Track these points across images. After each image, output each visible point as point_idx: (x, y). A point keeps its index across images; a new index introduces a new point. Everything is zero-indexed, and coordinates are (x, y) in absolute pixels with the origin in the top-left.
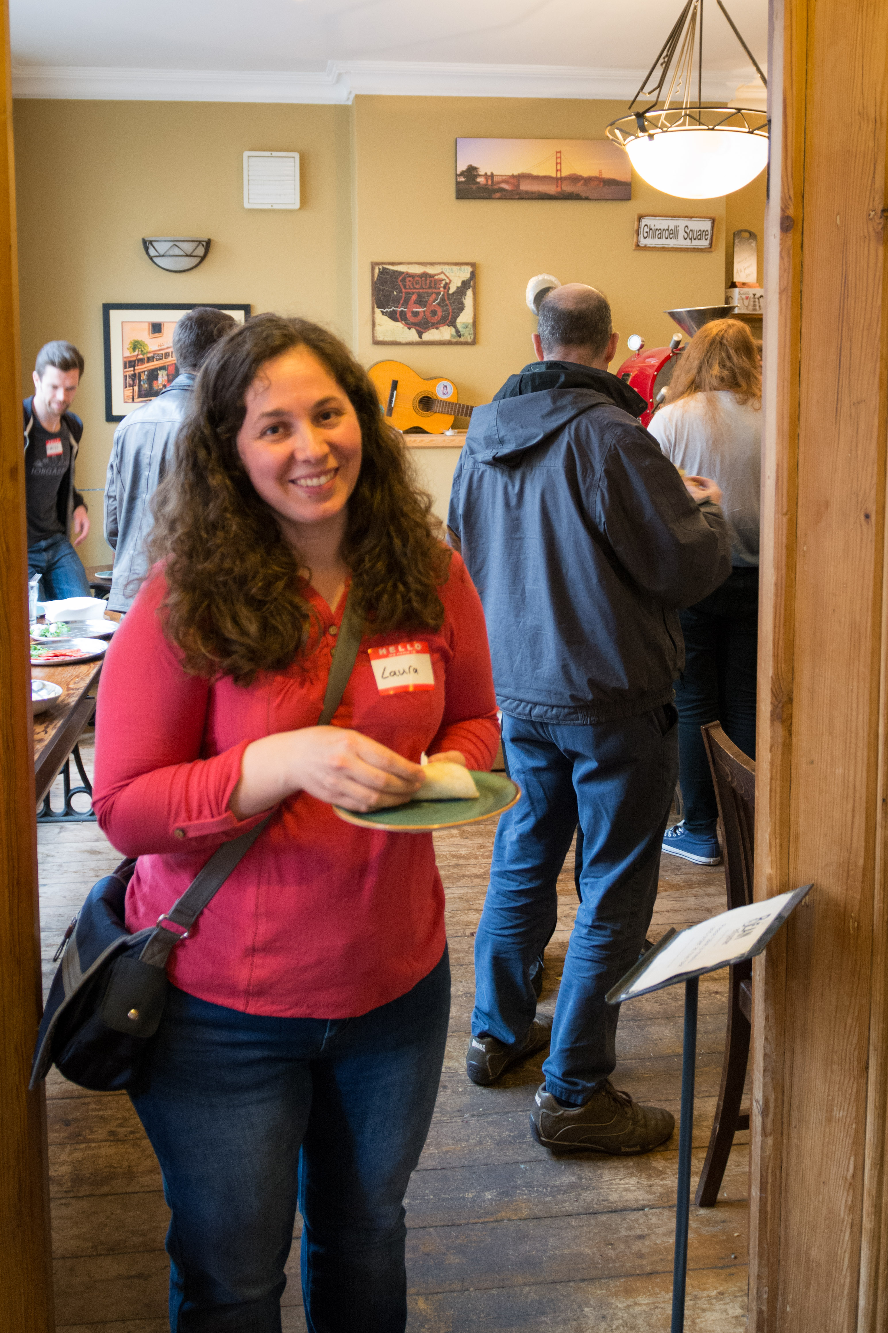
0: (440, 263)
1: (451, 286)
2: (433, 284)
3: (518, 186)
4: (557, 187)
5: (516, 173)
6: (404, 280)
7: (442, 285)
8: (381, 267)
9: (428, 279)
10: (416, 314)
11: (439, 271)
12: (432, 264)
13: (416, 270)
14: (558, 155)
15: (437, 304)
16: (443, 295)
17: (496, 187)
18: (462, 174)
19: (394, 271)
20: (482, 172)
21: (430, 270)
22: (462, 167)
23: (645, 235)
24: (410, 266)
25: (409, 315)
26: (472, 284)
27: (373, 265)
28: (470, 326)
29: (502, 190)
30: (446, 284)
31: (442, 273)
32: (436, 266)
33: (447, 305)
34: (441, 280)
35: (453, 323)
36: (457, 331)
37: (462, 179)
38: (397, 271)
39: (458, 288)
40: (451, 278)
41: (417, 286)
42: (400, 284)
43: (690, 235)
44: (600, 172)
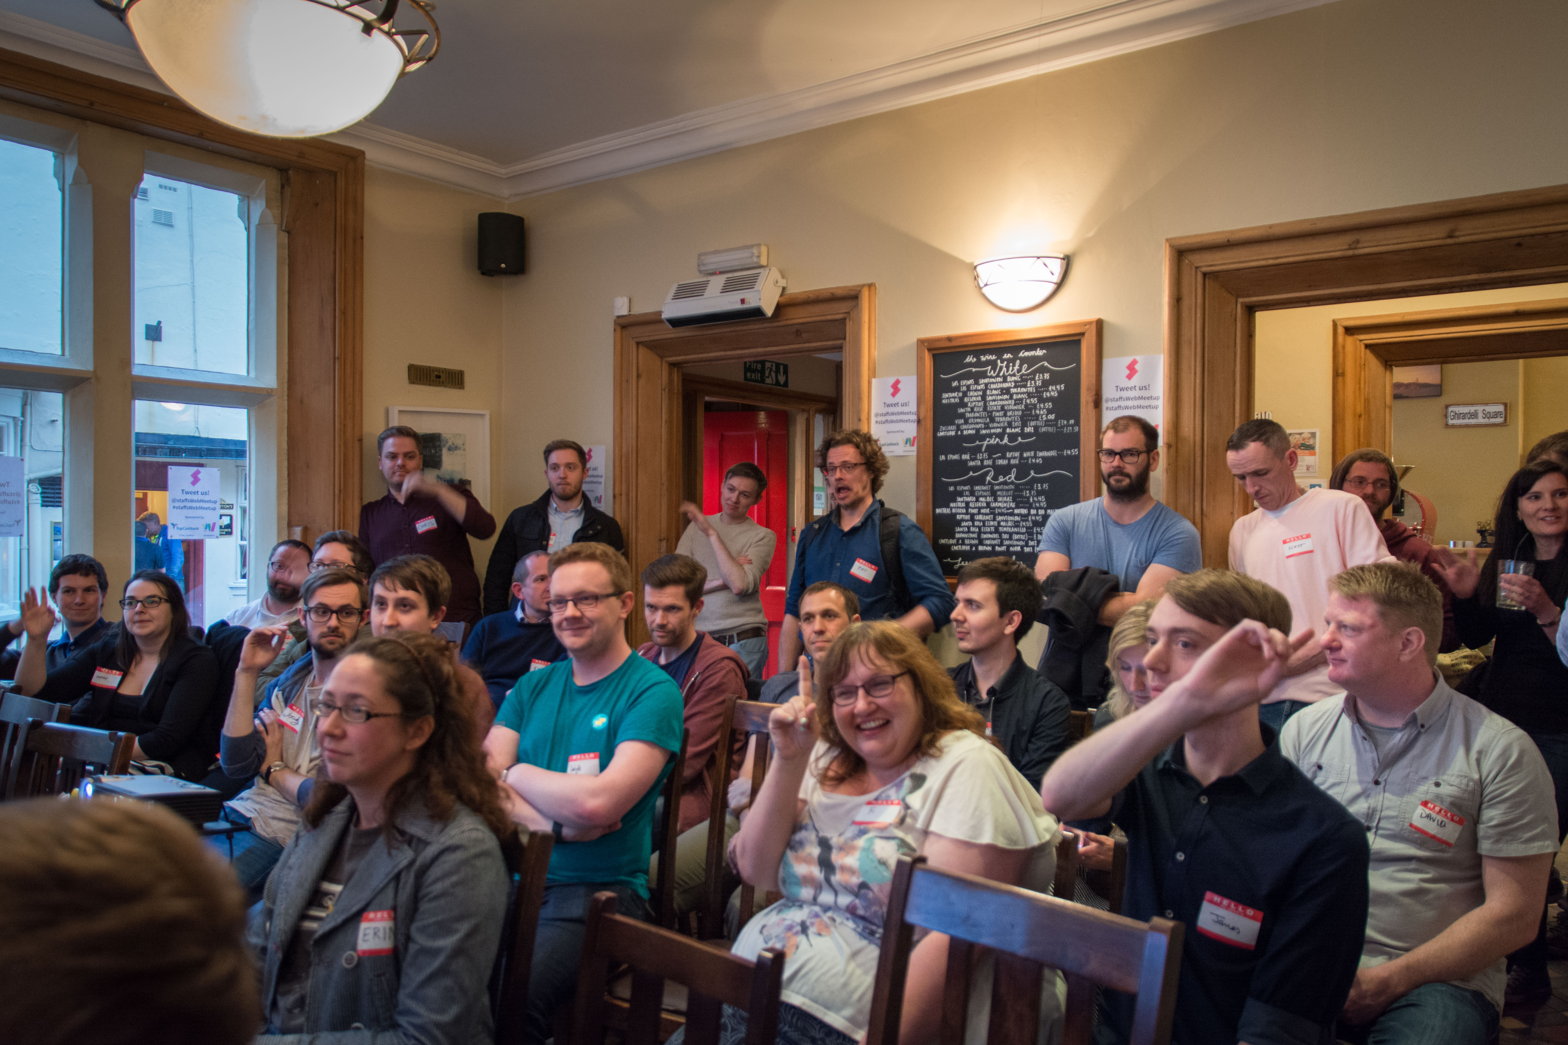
23: (1452, 418)
43: (1487, 415)
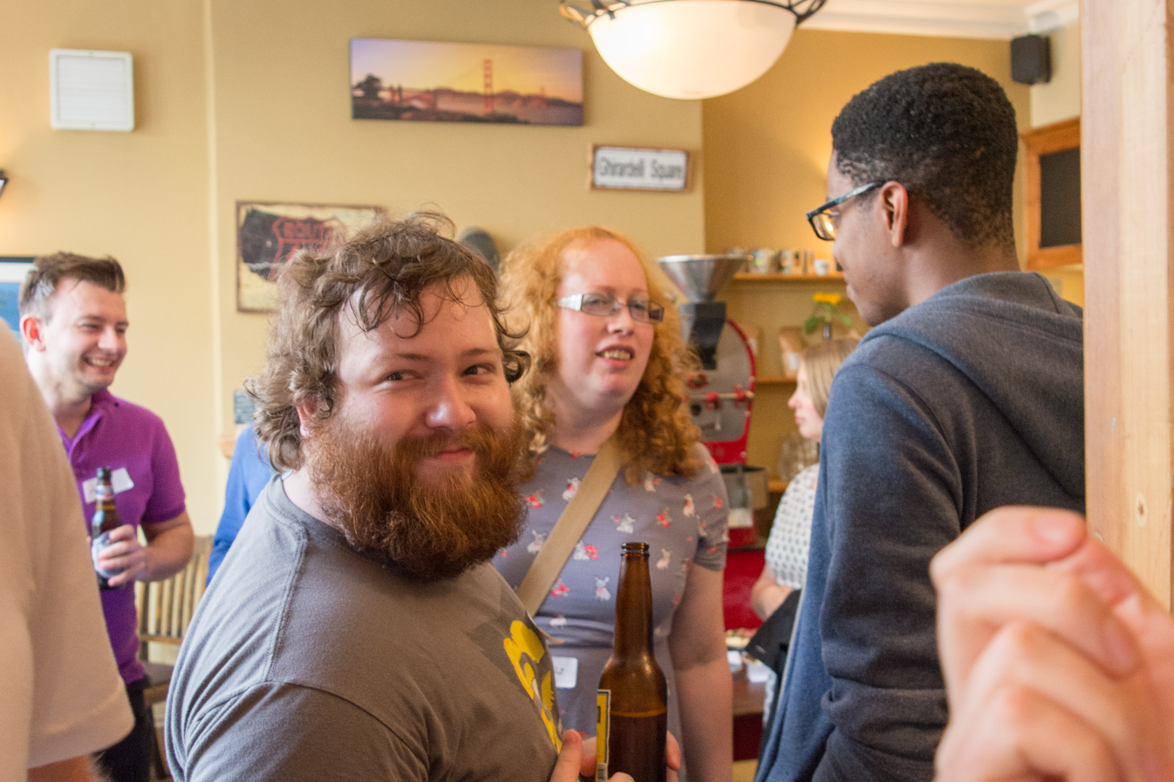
0: (331, 206)
2: (322, 232)
3: (434, 104)
4: (486, 106)
5: (432, 87)
6: (281, 226)
8: (248, 208)
9: (315, 227)
11: (331, 216)
12: (321, 206)
13: (299, 213)
14: (488, 65)
17: (405, 105)
18: (360, 86)
19: (268, 215)
20: (386, 83)
21: (318, 215)
22: (359, 76)
24: (289, 208)
27: (239, 205)
29: (412, 109)
31: (334, 218)
32: (325, 209)
34: (332, 228)
37: (359, 93)
38: (271, 214)
41: (300, 235)
42: (276, 232)
43: (660, 172)
44: (542, 89)
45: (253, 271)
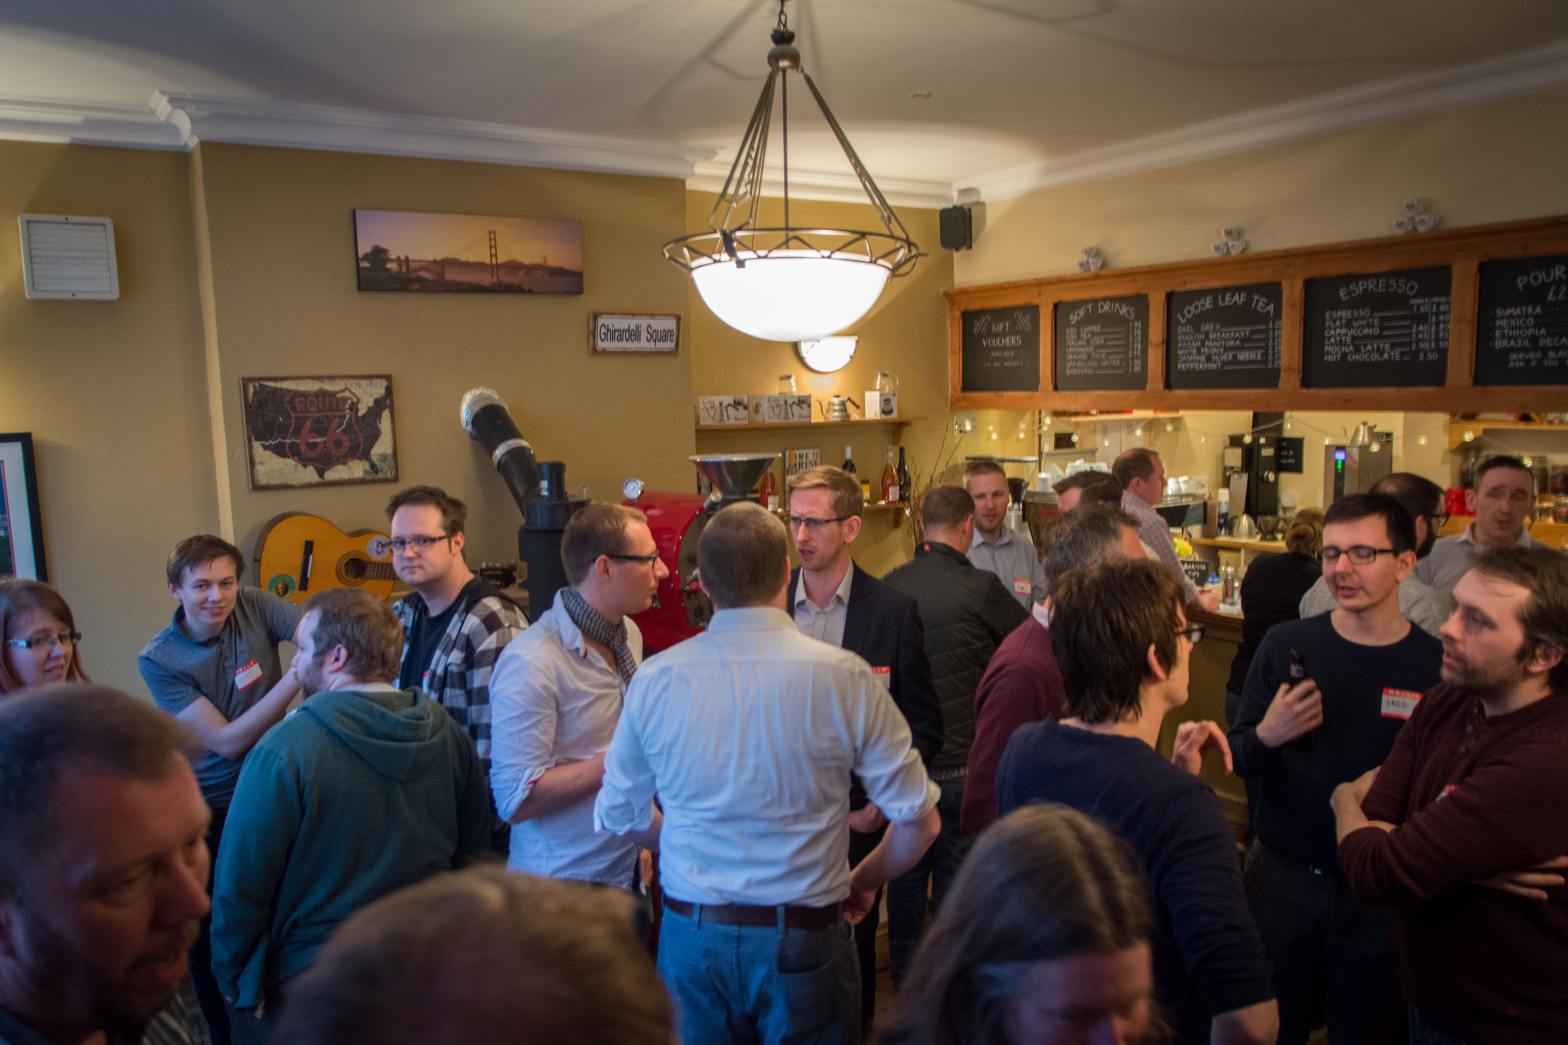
0: (342, 377)
1: (360, 406)
2: (334, 404)
3: (442, 275)
4: (493, 276)
5: (438, 258)
7: (347, 406)
8: (257, 384)
9: (327, 399)
10: (314, 446)
11: (342, 387)
12: (332, 378)
13: (309, 387)
14: (492, 236)
15: (342, 431)
16: (350, 419)
17: (413, 276)
18: (365, 258)
19: (277, 389)
20: (392, 255)
21: (328, 386)
22: (364, 248)
23: (603, 337)
24: (300, 382)
25: (303, 448)
26: (388, 403)
27: (246, 382)
28: (390, 458)
29: (420, 280)
30: (353, 403)
31: (346, 389)
32: (337, 381)
33: (356, 432)
34: (345, 400)
35: (365, 455)
36: (373, 466)
37: (365, 265)
38: (281, 389)
39: (369, 408)
40: (360, 397)
41: (312, 409)
42: (288, 406)
43: (655, 336)
44: (545, 259)
45: (265, 447)
